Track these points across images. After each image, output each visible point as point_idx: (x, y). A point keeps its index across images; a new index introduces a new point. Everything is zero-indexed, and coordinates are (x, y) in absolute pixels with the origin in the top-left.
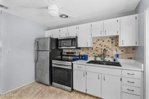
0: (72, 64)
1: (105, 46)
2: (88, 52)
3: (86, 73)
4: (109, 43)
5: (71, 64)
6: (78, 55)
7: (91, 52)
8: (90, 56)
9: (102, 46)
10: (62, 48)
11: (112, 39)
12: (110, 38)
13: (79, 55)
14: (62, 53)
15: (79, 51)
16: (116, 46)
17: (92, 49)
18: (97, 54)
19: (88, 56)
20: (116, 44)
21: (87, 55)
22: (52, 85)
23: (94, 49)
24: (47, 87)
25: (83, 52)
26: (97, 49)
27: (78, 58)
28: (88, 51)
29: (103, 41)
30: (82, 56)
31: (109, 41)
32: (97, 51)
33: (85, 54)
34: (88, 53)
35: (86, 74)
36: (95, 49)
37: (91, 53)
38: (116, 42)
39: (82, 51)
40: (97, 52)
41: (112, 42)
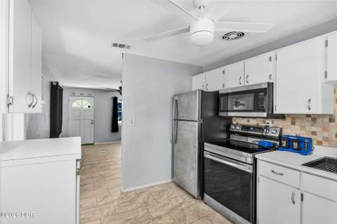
0: (255, 160)
2: (314, 129)
3: (302, 195)
5: (250, 160)
6: (277, 135)
7: (325, 129)
8: (320, 143)
10: (230, 114)
13: (280, 136)
14: (228, 126)
15: (279, 123)
17: (332, 120)
19: (314, 142)
21: (310, 140)
22: (202, 198)
24: (194, 202)
25: (292, 126)
27: (274, 145)
28: (312, 126)
30: (290, 141)
33: (303, 134)
34: (314, 133)
35: (302, 199)
37: (326, 134)
39: (289, 123)
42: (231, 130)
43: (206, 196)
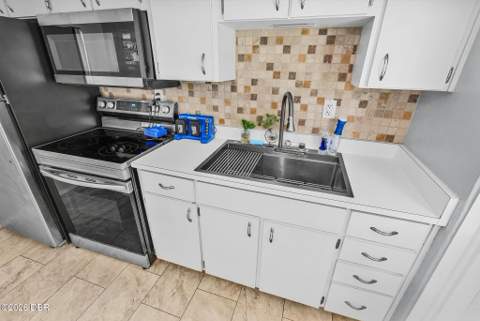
1: (292, 76)
2: (215, 102)
3: (199, 210)
4: (310, 58)
5: (126, 175)
7: (227, 102)
8: (222, 122)
9: (277, 75)
11: (331, 41)
12: (323, 32)
16: (342, 77)
17: (234, 89)
18: (253, 111)
19: (216, 122)
20: (345, 69)
21: (212, 117)
23: (240, 89)
26: (253, 90)
28: (213, 97)
29: (287, 49)
30: (187, 123)
31: (312, 50)
32: (254, 97)
33: (205, 111)
34: (216, 108)
35: (199, 214)
36: (247, 88)
37: (228, 109)
38: (345, 59)
40: (254, 104)
41: (328, 59)
42: (99, 109)
43: (74, 237)
